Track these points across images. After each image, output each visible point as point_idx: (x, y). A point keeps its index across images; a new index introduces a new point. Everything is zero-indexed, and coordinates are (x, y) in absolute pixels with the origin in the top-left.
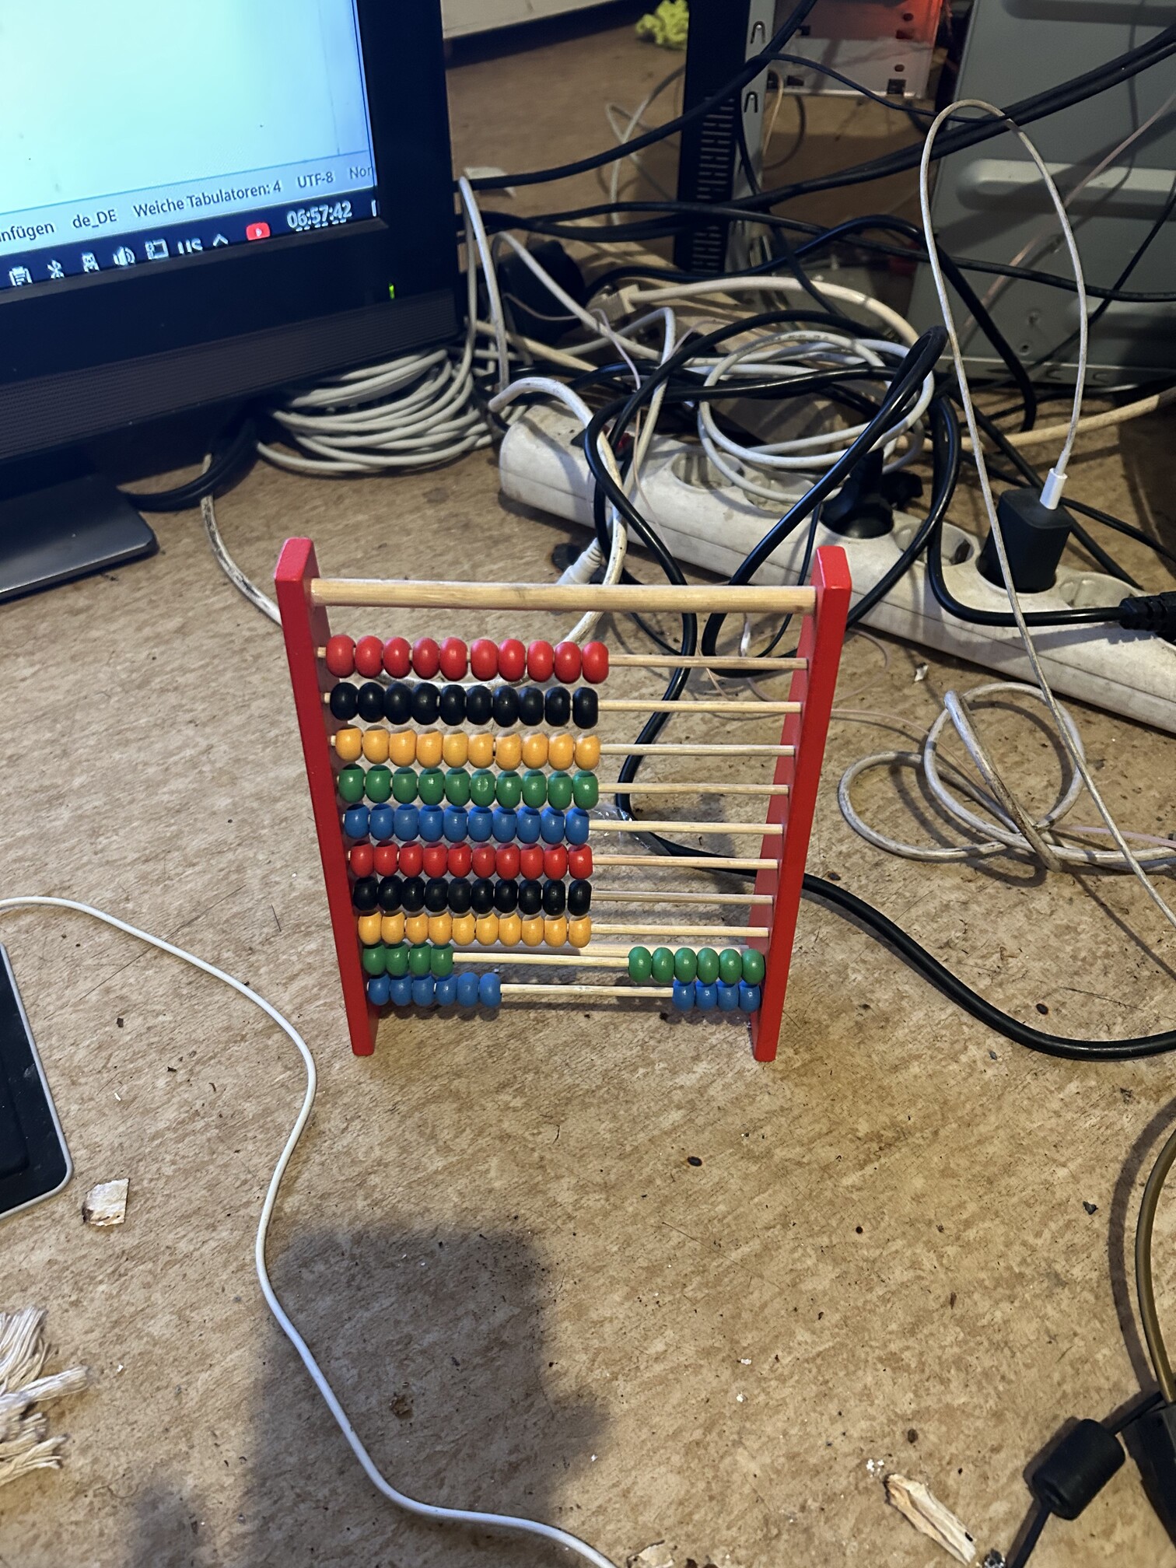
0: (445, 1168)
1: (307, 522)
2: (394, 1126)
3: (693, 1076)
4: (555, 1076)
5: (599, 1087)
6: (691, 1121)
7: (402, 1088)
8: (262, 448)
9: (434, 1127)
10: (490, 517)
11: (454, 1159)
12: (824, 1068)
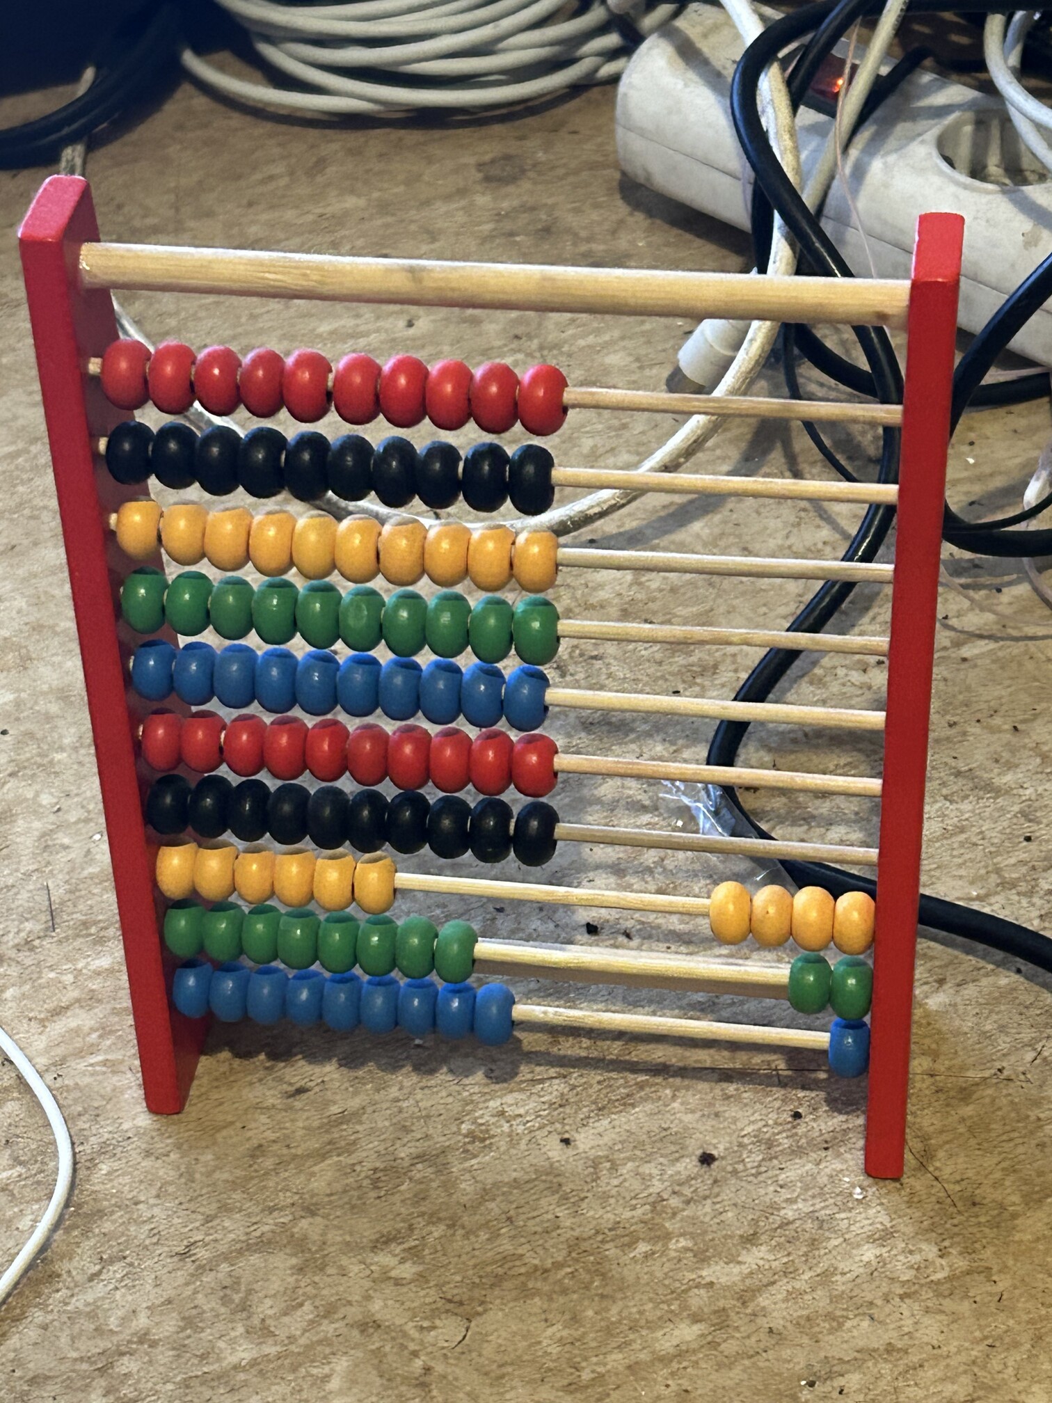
0: (254, 1363)
1: (250, 204)
2: (181, 1281)
3: (736, 1269)
4: (484, 1236)
5: (558, 1266)
6: (714, 1345)
7: (208, 1219)
8: (190, 59)
9: (250, 1292)
10: (595, 216)
11: (271, 1349)
12: (989, 1288)
